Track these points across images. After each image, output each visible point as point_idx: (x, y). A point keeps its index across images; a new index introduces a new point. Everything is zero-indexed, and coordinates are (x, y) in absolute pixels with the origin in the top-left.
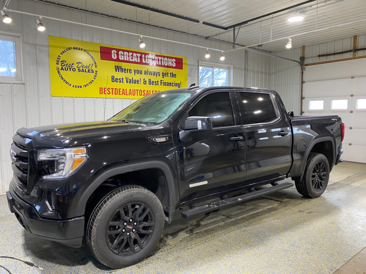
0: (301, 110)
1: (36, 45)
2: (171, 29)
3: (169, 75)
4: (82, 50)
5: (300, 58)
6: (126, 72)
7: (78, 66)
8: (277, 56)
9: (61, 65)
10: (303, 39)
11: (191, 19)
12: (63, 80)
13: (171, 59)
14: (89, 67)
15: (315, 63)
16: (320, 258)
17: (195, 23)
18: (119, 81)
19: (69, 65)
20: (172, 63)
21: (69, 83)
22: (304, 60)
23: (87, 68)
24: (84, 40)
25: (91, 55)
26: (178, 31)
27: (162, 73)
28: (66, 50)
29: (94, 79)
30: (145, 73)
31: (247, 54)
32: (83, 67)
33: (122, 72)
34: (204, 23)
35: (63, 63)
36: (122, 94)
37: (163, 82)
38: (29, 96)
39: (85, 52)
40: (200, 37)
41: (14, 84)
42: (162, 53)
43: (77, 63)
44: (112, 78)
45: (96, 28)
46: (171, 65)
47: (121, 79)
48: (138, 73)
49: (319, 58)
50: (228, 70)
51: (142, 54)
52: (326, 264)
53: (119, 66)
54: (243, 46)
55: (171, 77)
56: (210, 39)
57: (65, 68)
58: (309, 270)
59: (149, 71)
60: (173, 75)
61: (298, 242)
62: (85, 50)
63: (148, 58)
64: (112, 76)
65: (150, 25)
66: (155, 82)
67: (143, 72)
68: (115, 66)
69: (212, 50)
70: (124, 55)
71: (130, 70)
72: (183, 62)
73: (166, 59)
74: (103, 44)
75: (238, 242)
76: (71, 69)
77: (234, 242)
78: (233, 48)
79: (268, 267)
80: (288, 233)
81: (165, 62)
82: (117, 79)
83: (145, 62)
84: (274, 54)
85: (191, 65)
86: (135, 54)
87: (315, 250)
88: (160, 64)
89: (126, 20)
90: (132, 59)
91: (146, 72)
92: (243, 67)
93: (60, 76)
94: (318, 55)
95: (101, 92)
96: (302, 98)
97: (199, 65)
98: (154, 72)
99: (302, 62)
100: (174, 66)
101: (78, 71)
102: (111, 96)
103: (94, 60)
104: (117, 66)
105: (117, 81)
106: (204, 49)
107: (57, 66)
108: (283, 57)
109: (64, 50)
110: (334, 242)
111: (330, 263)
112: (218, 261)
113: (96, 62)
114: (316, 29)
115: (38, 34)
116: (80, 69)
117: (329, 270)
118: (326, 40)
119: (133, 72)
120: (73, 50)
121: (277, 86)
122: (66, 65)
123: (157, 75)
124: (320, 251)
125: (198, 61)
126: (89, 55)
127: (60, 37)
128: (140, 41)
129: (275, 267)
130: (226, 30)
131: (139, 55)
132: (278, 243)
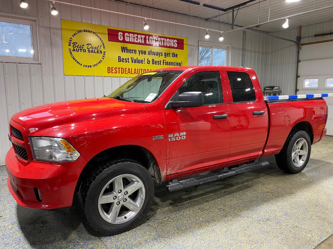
0: (296, 88)
1: (50, 28)
2: (173, 11)
3: (171, 55)
4: (91, 32)
5: (296, 38)
6: (131, 53)
7: (88, 48)
8: (273, 36)
9: (73, 47)
10: (300, 19)
11: (192, 1)
12: (75, 60)
13: (173, 40)
14: (98, 48)
15: (311, 43)
16: (311, 227)
17: (196, 5)
18: (125, 61)
19: (80, 47)
20: (174, 44)
21: (80, 63)
22: (300, 39)
23: (96, 49)
24: (93, 23)
25: (99, 37)
26: (180, 14)
27: (165, 53)
28: (77, 33)
29: (102, 60)
30: (148, 53)
31: (245, 35)
32: (92, 48)
33: (127, 53)
34: (204, 5)
35: (75, 44)
36: (128, 73)
37: (165, 62)
38: (45, 75)
39: (94, 34)
40: (200, 19)
41: (32, 64)
42: (165, 34)
43: (87, 45)
44: (119, 58)
45: (104, 12)
46: (173, 46)
47: (126, 59)
48: (142, 53)
49: (316, 38)
50: (226, 51)
51: (146, 35)
52: (316, 232)
53: (125, 47)
54: (241, 27)
55: (173, 57)
56: (210, 21)
57: (76, 49)
58: (299, 238)
59: (152, 52)
60: (175, 55)
61: (289, 211)
62: (94, 33)
63: (151, 40)
64: (119, 57)
65: (154, 8)
66: (158, 61)
67: (147, 53)
68: (122, 47)
69: (211, 31)
70: (129, 37)
71: (135, 51)
72: (184, 43)
73: (168, 40)
74: (111, 27)
75: (233, 210)
76: (82, 50)
77: (229, 210)
78: (231, 28)
79: (261, 233)
80: (280, 203)
81: (167, 43)
82: (124, 59)
83: (149, 43)
84: (271, 34)
85: (192, 45)
86: (139, 36)
87: (306, 219)
88: (163, 45)
89: (131, 3)
90: (137, 40)
91: (150, 53)
92: (241, 47)
93: (72, 56)
94: (315, 34)
95: (109, 72)
96: (297, 77)
97: (199, 45)
98: (157, 53)
99: (299, 43)
100: (176, 46)
101: (88, 52)
102: (118, 75)
103: (102, 41)
104: (123, 47)
105: (123, 61)
106: (205, 30)
107: (69, 47)
108: (280, 37)
109: (75, 33)
110: (324, 212)
111: (320, 232)
112: (214, 227)
113: (104, 44)
114: (313, 9)
115: (52, 18)
116: (90, 50)
117: (319, 238)
118: (322, 20)
119: (137, 52)
120: (83, 32)
121: (273, 65)
122: (77, 47)
123: (159, 55)
124: (311, 220)
125: (198, 41)
126: (98, 37)
127: (71, 20)
128: (144, 23)
129: (267, 234)
130: (225, 11)
131: (143, 37)
132: (271, 212)
